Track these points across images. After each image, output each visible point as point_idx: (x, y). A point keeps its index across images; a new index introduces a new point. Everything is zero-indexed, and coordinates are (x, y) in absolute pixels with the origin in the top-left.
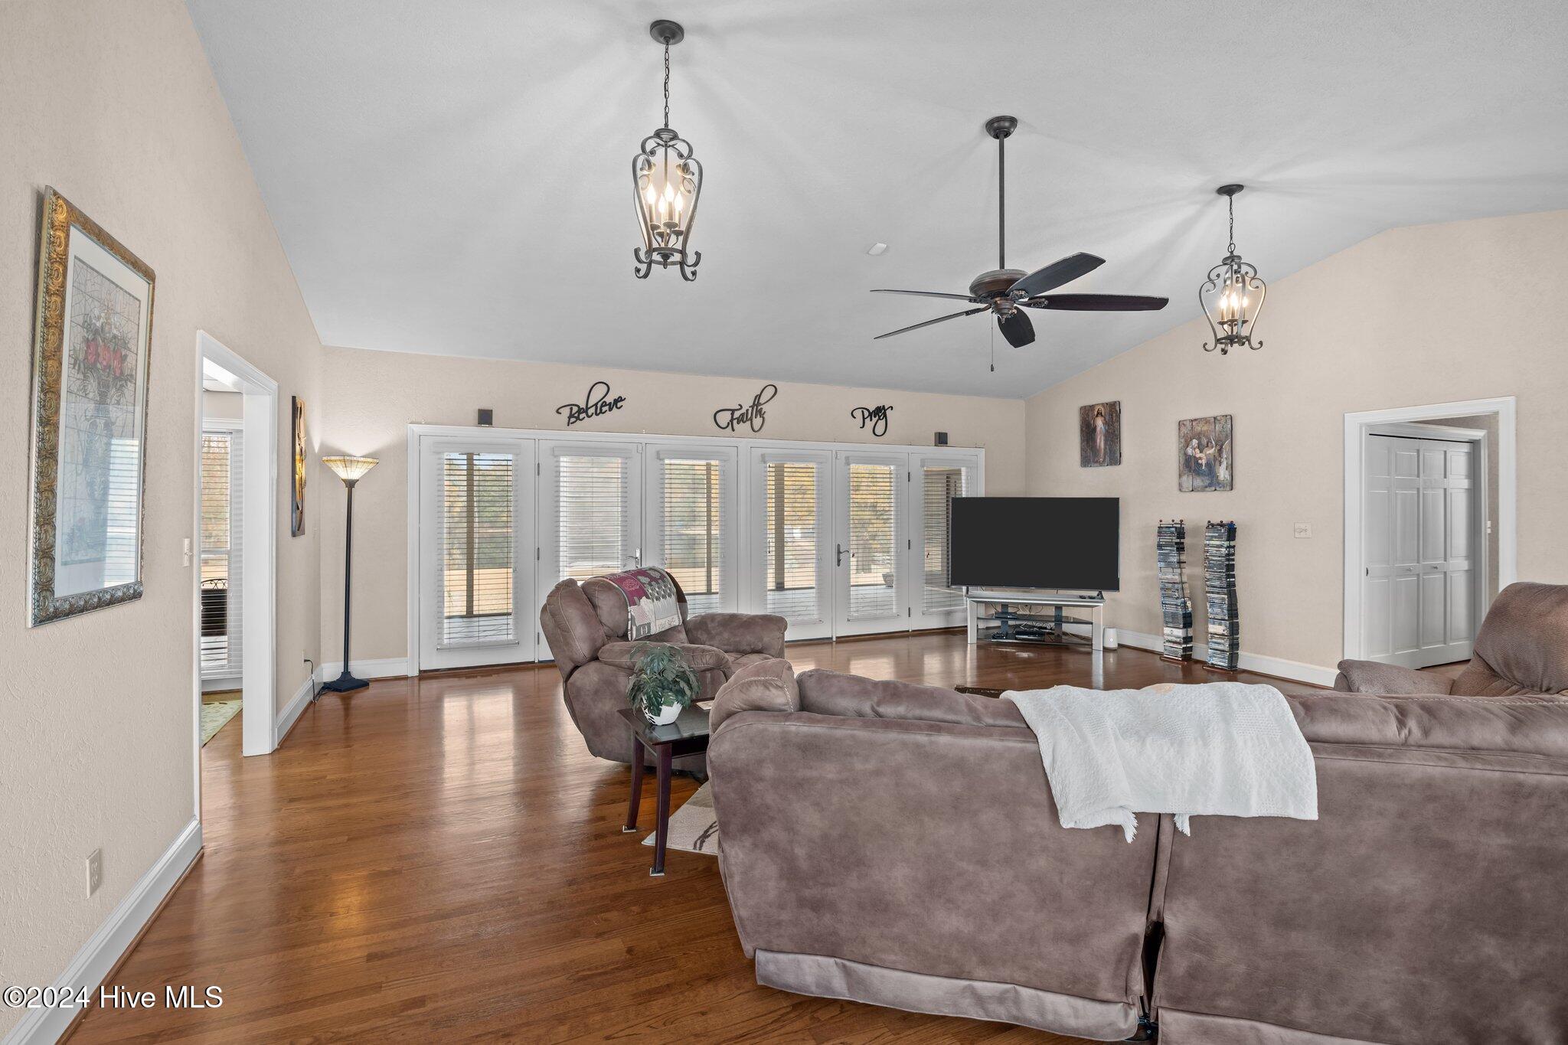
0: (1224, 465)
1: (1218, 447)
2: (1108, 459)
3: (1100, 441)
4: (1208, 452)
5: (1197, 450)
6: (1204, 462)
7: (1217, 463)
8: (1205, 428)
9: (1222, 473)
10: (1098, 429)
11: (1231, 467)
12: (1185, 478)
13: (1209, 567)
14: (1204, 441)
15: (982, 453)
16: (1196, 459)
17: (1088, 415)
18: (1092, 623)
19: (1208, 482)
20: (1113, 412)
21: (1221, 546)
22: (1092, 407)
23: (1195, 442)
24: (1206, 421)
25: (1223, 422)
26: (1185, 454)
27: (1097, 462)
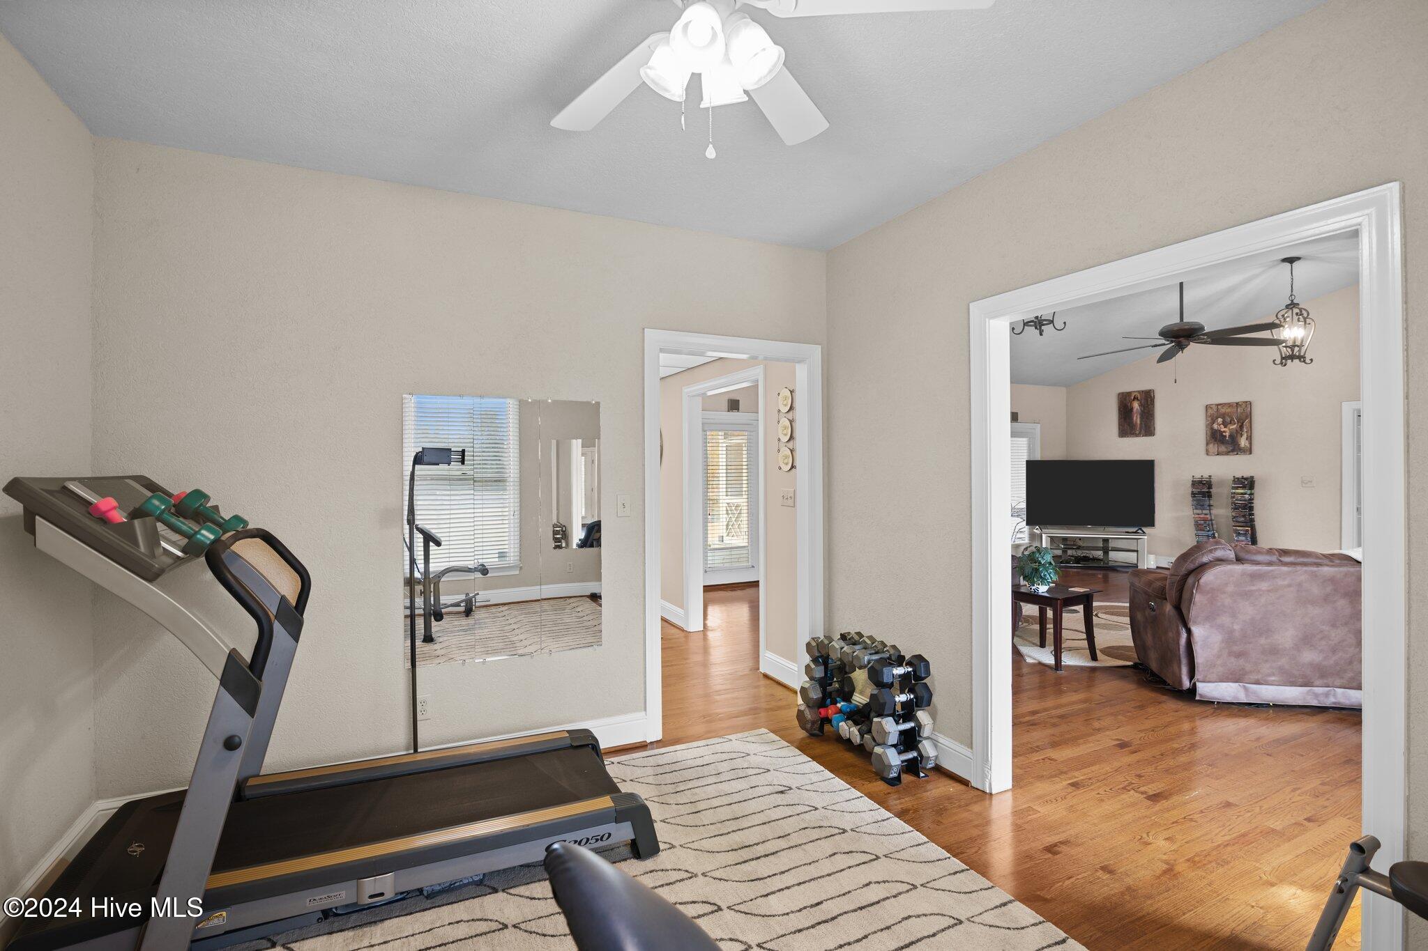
0: (1245, 436)
1: (1240, 424)
2: (1143, 432)
3: (1137, 419)
4: (1231, 427)
5: (1222, 426)
6: (1227, 434)
7: (1239, 435)
8: (1229, 410)
9: (1243, 442)
10: (1135, 410)
11: (1250, 438)
12: (1211, 446)
13: (1236, 509)
14: (1228, 419)
15: (1036, 427)
16: (1221, 433)
17: (1125, 399)
18: (1137, 551)
19: (1231, 448)
20: (1147, 399)
21: (1245, 494)
22: (1129, 394)
23: (1220, 420)
24: (1230, 405)
25: (1244, 406)
26: (1212, 429)
27: (1133, 434)
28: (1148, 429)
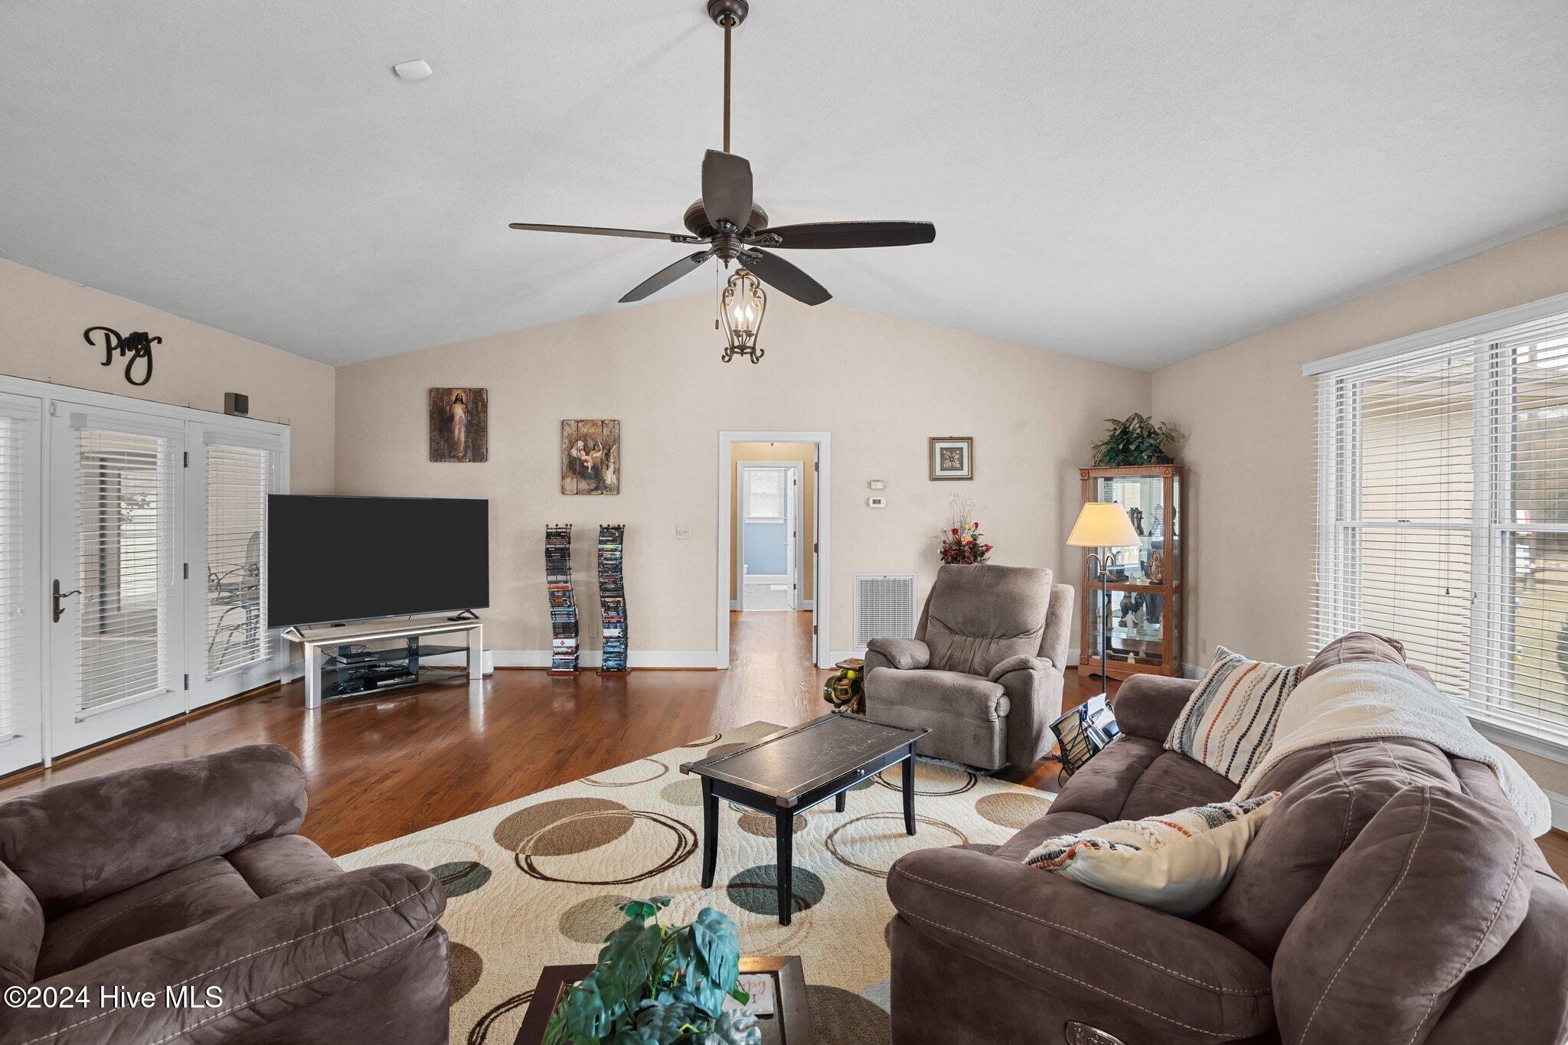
0: (611, 469)
1: (605, 451)
2: (469, 454)
3: (460, 433)
4: (594, 455)
5: (583, 452)
6: (590, 465)
7: (604, 467)
8: (592, 430)
9: (609, 477)
10: (457, 418)
11: (617, 472)
12: (568, 480)
13: (603, 572)
14: (591, 444)
15: (286, 431)
16: (582, 462)
17: (442, 400)
18: (468, 649)
19: (594, 485)
20: (477, 401)
21: (616, 550)
22: (449, 391)
23: (580, 444)
24: (593, 423)
25: (611, 426)
26: (569, 455)
27: (454, 457)
28: (477, 452)
